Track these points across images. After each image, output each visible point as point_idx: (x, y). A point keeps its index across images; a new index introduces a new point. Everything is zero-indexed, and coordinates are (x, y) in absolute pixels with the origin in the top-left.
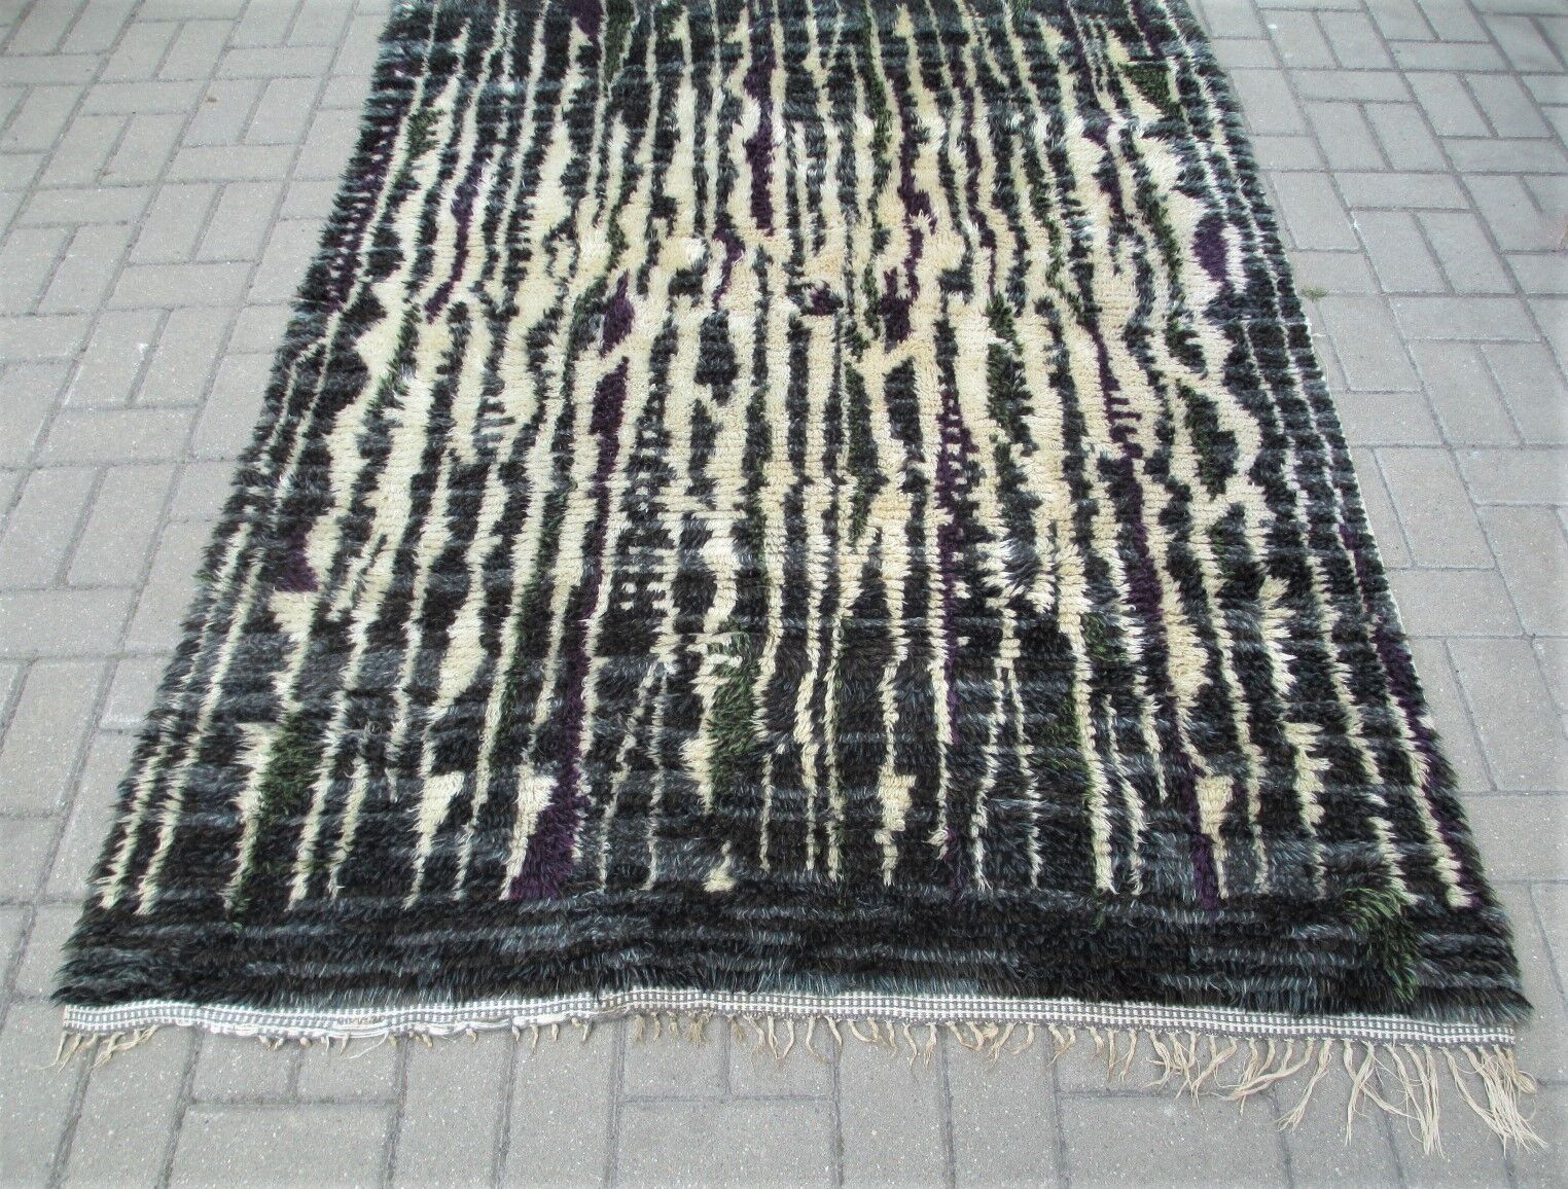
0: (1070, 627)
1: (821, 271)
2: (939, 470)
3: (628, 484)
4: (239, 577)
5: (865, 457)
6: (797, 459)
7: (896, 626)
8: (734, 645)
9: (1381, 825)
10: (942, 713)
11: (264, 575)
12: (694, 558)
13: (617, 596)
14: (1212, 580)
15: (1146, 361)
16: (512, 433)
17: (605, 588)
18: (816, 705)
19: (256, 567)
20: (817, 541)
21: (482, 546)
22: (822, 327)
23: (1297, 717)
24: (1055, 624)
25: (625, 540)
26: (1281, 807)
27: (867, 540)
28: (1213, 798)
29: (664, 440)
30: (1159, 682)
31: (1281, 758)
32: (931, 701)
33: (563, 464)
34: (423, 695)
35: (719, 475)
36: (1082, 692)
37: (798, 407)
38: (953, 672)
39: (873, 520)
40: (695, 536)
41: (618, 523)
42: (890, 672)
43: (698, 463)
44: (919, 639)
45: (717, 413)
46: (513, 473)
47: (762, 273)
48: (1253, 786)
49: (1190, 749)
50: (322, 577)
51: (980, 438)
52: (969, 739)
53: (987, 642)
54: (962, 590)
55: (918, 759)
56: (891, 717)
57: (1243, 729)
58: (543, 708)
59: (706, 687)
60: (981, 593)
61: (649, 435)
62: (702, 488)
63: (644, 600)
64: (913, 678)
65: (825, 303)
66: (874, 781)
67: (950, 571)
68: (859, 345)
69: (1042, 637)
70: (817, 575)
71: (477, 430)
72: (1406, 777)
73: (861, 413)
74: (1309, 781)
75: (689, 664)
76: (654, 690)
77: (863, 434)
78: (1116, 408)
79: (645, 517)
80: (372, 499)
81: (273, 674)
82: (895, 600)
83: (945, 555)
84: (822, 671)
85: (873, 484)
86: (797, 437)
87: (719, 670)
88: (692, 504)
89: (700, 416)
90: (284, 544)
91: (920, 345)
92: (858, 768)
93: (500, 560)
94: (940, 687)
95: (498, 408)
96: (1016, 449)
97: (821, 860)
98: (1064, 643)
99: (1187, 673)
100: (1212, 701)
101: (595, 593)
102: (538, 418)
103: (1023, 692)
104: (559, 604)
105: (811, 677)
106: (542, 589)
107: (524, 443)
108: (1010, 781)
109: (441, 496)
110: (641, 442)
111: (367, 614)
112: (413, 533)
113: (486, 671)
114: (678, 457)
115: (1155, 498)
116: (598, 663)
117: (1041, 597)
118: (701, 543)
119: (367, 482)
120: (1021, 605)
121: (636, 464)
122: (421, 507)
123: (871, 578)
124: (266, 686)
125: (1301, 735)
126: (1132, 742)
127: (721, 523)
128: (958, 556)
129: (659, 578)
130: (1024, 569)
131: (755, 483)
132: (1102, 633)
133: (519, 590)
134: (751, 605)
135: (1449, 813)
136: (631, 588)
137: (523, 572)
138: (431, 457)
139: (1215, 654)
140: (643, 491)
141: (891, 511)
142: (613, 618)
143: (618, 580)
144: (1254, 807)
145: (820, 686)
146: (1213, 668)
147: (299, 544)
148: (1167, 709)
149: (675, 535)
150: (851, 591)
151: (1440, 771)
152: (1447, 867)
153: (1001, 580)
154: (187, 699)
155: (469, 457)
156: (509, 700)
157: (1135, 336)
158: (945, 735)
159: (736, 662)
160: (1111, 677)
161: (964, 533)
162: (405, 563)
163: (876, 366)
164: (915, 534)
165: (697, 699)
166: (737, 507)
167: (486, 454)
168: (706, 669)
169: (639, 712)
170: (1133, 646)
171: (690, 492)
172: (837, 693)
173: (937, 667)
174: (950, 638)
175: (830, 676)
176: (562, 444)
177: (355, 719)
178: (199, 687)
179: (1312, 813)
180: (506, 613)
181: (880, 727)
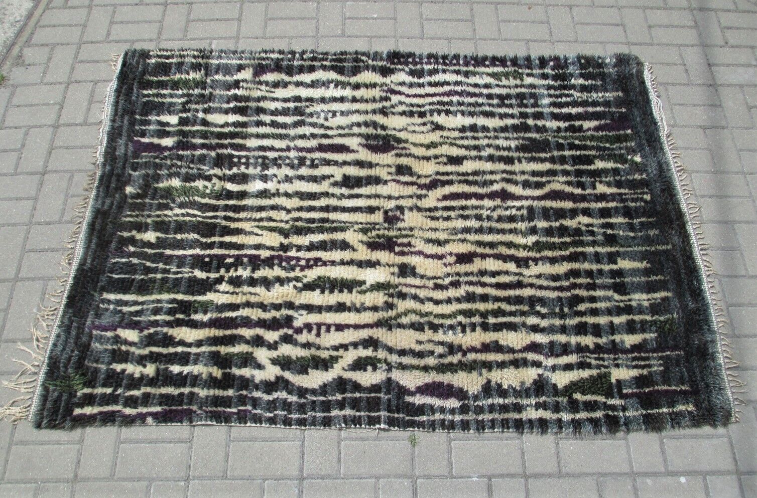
0: (210, 296)
1: (411, 219)
2: (291, 257)
5: (299, 231)
6: (301, 209)
7: (217, 239)
9: (109, 390)
10: (179, 252)
14: (224, 350)
18: (187, 215)
20: (258, 215)
22: (378, 217)
23: (158, 370)
24: (210, 291)
26: (124, 357)
27: (256, 230)
28: (131, 335)
29: (314, 166)
30: (179, 323)
31: (141, 361)
32: (183, 249)
35: (294, 184)
36: (180, 297)
37: (328, 209)
38: (195, 256)
39: (266, 233)
40: (265, 178)
42: (197, 236)
43: (301, 177)
44: (211, 246)
45: (326, 183)
47: (411, 196)
48: (133, 349)
49: (152, 330)
51: (307, 272)
52: (168, 260)
53: (205, 267)
54: (229, 260)
55: (161, 244)
56: (179, 237)
57: (155, 349)
59: (199, 183)
60: (228, 268)
62: (288, 179)
63: (238, 164)
64: (193, 245)
65: (390, 219)
66: (155, 230)
67: (238, 259)
68: (364, 231)
69: (206, 286)
70: (242, 215)
72: (126, 405)
73: (321, 230)
74: (131, 368)
75: (208, 178)
77: (310, 231)
78: (323, 327)
79: (275, 163)
82: (227, 239)
83: (246, 256)
84: (201, 217)
85: (285, 233)
87: (205, 187)
88: (281, 177)
89: (326, 177)
91: (363, 254)
92: (161, 226)
94: (190, 252)
96: (299, 284)
97: (130, 216)
98: (204, 294)
100: (168, 341)
103: (182, 278)
105: (199, 213)
108: (147, 270)
114: (305, 171)
115: (271, 336)
117: (224, 287)
118: (261, 180)
120: (220, 280)
121: (302, 159)
123: (239, 231)
125: (150, 370)
126: (156, 312)
127: (271, 185)
128: (245, 260)
129: (247, 168)
130: (236, 282)
131: (289, 196)
132: (205, 307)
134: (231, 195)
136: (243, 160)
139: (190, 345)
140: (288, 161)
141: (272, 239)
142: (231, 156)
144: (124, 348)
145: (195, 216)
146: (182, 343)
148: (169, 324)
149: (266, 172)
150: (233, 225)
152: (88, 410)
153: (232, 273)
158: (168, 252)
159: (208, 191)
160: (186, 307)
161: (255, 263)
163: (351, 236)
164: (258, 247)
165: (194, 181)
166: (278, 190)
168: (206, 183)
170: (198, 317)
172: (190, 221)
173: (197, 251)
174: (208, 256)
175: (198, 219)
179: (118, 367)
181: (175, 233)
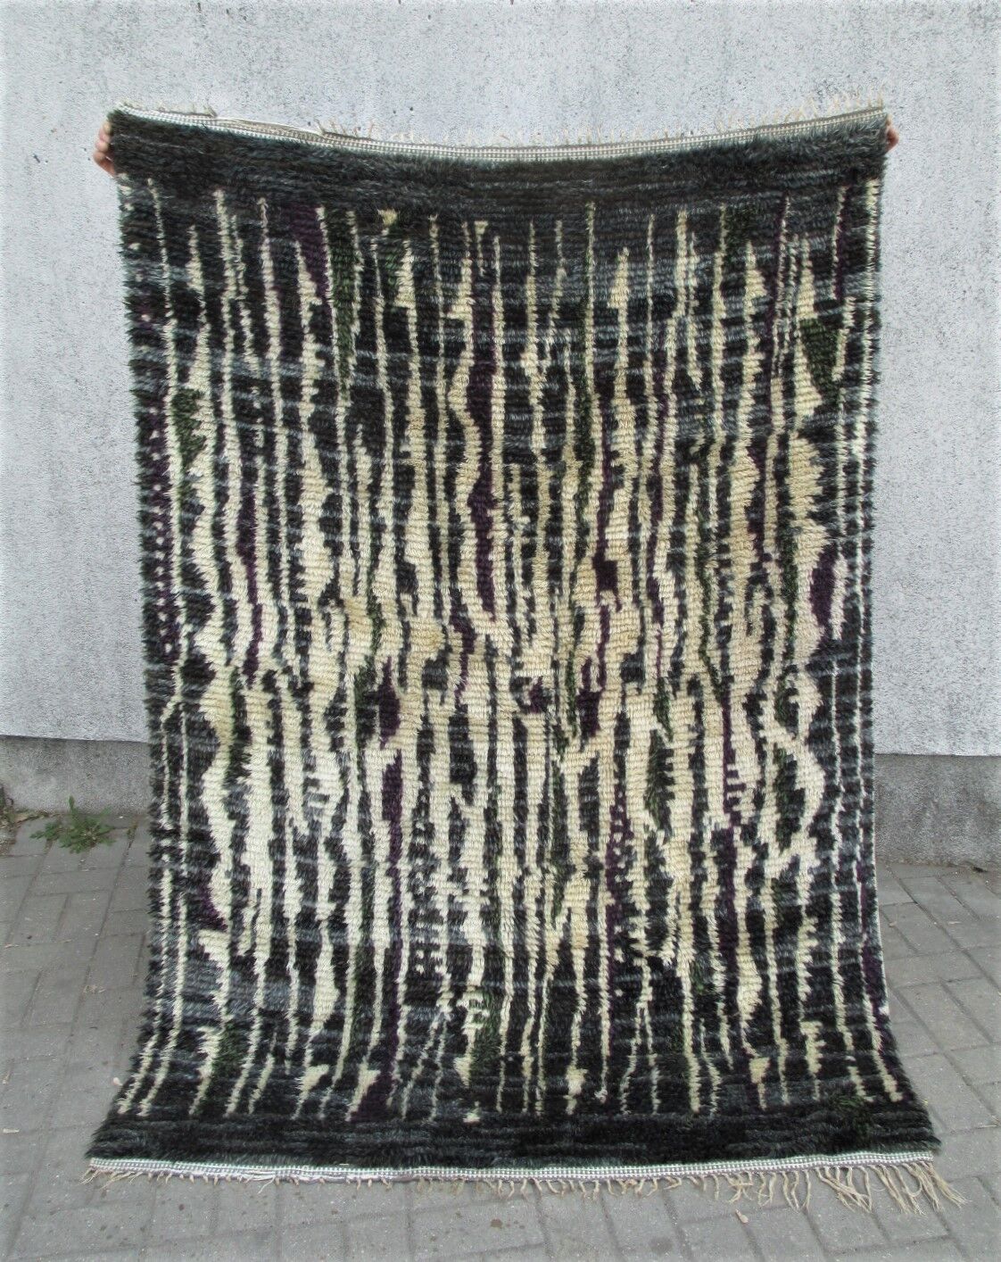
0: (683, 973)
1: (537, 666)
2: (609, 856)
3: (410, 868)
4: (174, 916)
5: (562, 849)
6: (520, 854)
7: (580, 986)
8: (484, 1002)
9: (853, 1070)
10: (605, 1038)
11: (190, 917)
12: (457, 933)
13: (413, 961)
14: (770, 925)
15: (756, 727)
16: (330, 809)
17: (405, 953)
18: (533, 1038)
19: (183, 910)
20: (532, 921)
21: (324, 908)
22: (534, 723)
23: (809, 1018)
24: (674, 972)
25: (413, 916)
26: (797, 1068)
27: (561, 919)
28: (758, 1067)
29: (429, 832)
30: (732, 1008)
31: (798, 1043)
32: (600, 1033)
33: (368, 846)
34: (305, 1019)
35: (469, 866)
36: (687, 1019)
37: (521, 811)
38: (613, 1014)
39: (566, 904)
40: (457, 917)
41: (407, 903)
42: (578, 1018)
43: (455, 854)
44: (593, 991)
45: (466, 811)
46: (334, 847)
47: (491, 667)
48: (781, 1061)
49: (746, 1045)
50: (228, 923)
51: (637, 828)
52: (620, 1053)
53: (633, 992)
54: (619, 956)
55: (590, 1061)
56: (576, 1043)
57: (777, 1029)
58: (375, 1036)
59: (470, 1029)
60: (632, 954)
61: (420, 826)
62: (458, 876)
63: (431, 964)
64: (592, 1022)
65: (540, 700)
66: (563, 1072)
67: (615, 942)
68: (561, 743)
69: (667, 984)
70: (532, 947)
71: (305, 804)
72: (869, 1046)
73: (562, 813)
74: (813, 1057)
75: (460, 1015)
76: (439, 1031)
77: (561, 831)
78: (731, 781)
79: (423, 898)
80: (246, 859)
81: (212, 993)
82: (579, 966)
83: (610, 930)
84: (538, 1016)
85: (567, 872)
86: (520, 834)
87: (477, 1018)
88: (452, 888)
89: (455, 814)
90: (195, 891)
91: (604, 742)
92: (556, 1067)
93: (337, 923)
94: (606, 1024)
95: (315, 783)
96: (661, 834)
97: (531, 1107)
98: (678, 981)
99: (747, 998)
100: (761, 1013)
101: (399, 957)
102: (345, 800)
103: (652, 1024)
104: (379, 963)
105: (531, 1021)
106: (367, 950)
107: (339, 822)
108: (643, 1067)
109: (291, 861)
110: (416, 833)
111: (262, 956)
112: (278, 890)
113: (340, 1005)
114: (440, 847)
115: (745, 857)
116: (406, 1010)
117: (666, 954)
118: (461, 922)
119: (238, 844)
120: (655, 963)
121: (415, 851)
122: (279, 870)
123: (565, 948)
124: (209, 1000)
125: (809, 1029)
126: (714, 1045)
127: (473, 906)
128: (618, 929)
129: (437, 947)
130: (657, 935)
131: (493, 876)
132: (703, 974)
133: (352, 951)
134: (494, 973)
135: (892, 1063)
136: (421, 954)
137: (354, 937)
138: (278, 826)
139: (767, 980)
140: (420, 876)
141: (577, 892)
142: (412, 978)
143: (413, 948)
144: (782, 1068)
145: (536, 1026)
146: (764, 994)
147: (206, 893)
148: (734, 1023)
149: (444, 914)
150: (553, 959)
151: (888, 1042)
152: (890, 1084)
153: (643, 946)
154: (164, 1005)
155: (304, 830)
156: (354, 1032)
157: (752, 706)
158: (605, 1051)
159: (486, 1013)
160: (705, 1005)
161: (622, 911)
162: (278, 917)
163: (573, 765)
164: (592, 913)
165: (465, 1037)
166: (483, 894)
167: (314, 826)
168: (469, 1018)
169: (430, 1044)
170: (719, 980)
171: (451, 878)
172: (546, 1031)
173: (604, 1010)
174: (611, 991)
175: (543, 1020)
176: (364, 826)
177: (266, 1030)
178: (168, 995)
179: (814, 1067)
180: (347, 967)
181: (569, 1049)
